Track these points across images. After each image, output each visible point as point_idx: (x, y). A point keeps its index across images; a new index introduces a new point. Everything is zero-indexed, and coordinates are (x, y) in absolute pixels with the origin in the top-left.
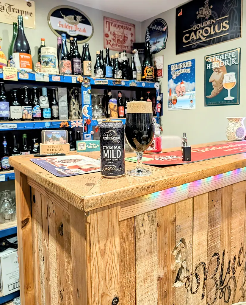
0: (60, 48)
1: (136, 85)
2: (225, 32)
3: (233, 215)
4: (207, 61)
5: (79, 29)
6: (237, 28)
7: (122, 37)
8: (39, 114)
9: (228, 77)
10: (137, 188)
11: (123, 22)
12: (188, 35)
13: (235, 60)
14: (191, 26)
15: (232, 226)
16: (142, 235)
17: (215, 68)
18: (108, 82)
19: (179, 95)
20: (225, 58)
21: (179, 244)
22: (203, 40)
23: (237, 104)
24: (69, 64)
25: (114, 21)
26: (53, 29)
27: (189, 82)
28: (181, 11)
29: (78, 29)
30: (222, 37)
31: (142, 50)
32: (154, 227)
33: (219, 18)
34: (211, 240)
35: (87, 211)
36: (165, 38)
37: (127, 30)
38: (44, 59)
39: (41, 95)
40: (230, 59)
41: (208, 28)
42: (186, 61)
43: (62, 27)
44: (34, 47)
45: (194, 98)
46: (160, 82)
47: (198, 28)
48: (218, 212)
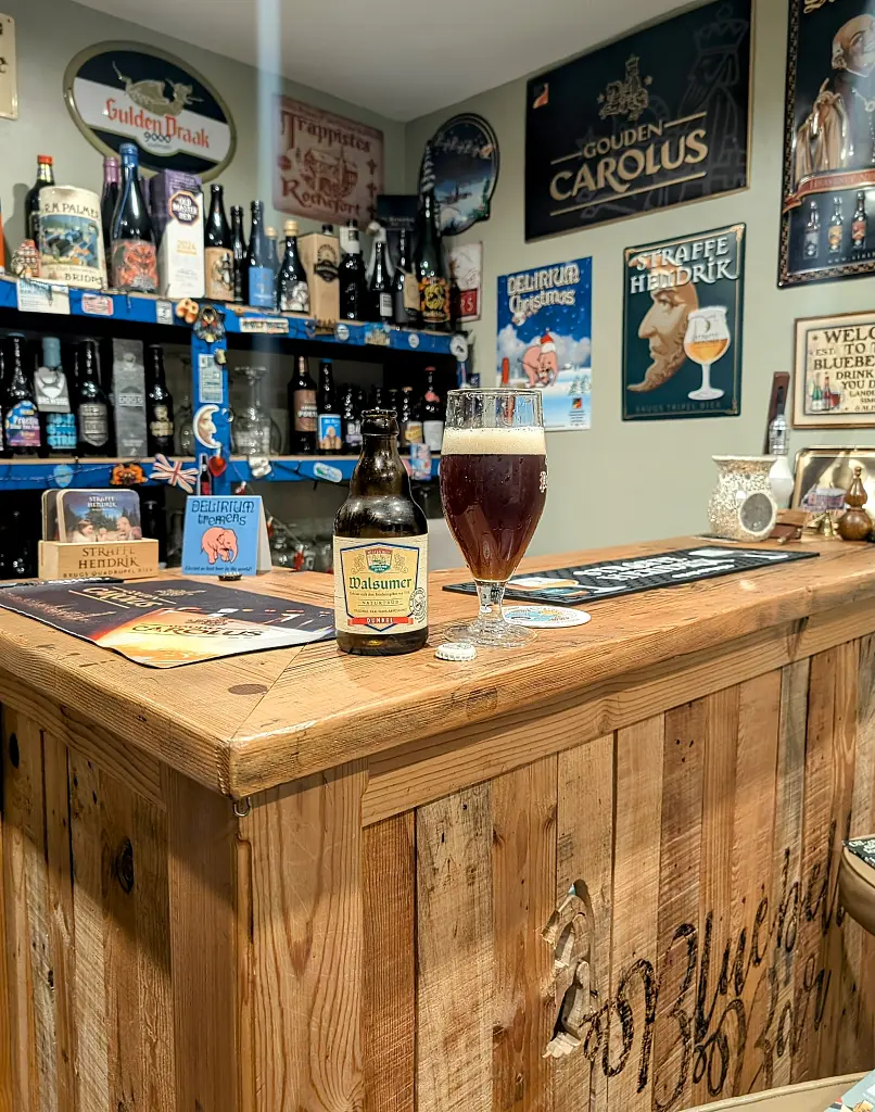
0: (112, 198)
1: (387, 342)
2: (693, 168)
3: (738, 791)
4: (631, 264)
5: (182, 133)
6: (734, 156)
7: (337, 170)
8: (32, 435)
9: (703, 320)
10: (432, 699)
11: (341, 120)
12: (567, 175)
13: (725, 266)
14: (579, 142)
15: (737, 829)
16: (442, 877)
17: (658, 291)
18: (289, 326)
19: (537, 382)
20: (694, 258)
21: (566, 903)
22: (617, 193)
23: (731, 412)
24: (147, 257)
25: (309, 114)
26: (86, 125)
27: (569, 338)
28: (543, 89)
29: (177, 130)
30: (684, 185)
31: (408, 220)
32: (483, 844)
33: (673, 119)
34: (671, 881)
35: (243, 795)
36: (488, 182)
37: (356, 149)
38: (50, 230)
39: (41, 364)
40: (711, 259)
41: (636, 153)
42: (559, 265)
43: (118, 118)
44: (13, 184)
45: (588, 392)
46: (471, 337)
47: (602, 152)
48: (694, 780)
